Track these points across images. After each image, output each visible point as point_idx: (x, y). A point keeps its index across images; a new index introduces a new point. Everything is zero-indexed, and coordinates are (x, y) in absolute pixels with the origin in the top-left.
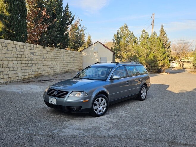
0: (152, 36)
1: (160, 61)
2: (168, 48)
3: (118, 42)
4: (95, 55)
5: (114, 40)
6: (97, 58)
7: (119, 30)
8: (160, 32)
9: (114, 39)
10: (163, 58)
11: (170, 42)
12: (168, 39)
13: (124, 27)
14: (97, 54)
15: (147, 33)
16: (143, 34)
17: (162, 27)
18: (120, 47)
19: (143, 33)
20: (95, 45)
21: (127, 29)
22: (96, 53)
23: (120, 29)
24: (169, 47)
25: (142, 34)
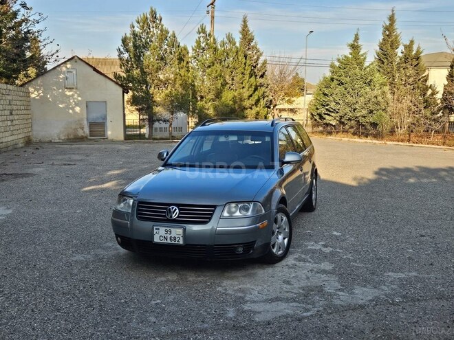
0: (223, 44)
1: (247, 109)
2: (262, 76)
3: (138, 58)
4: (70, 96)
5: (122, 53)
6: (77, 105)
7: (136, 25)
8: (241, 36)
9: (122, 49)
10: (254, 103)
11: (265, 63)
12: (261, 55)
13: (148, 16)
14: (76, 93)
15: (209, 35)
16: (202, 39)
17: (245, 21)
18: (143, 73)
19: (202, 34)
20: (69, 66)
21: (158, 21)
22: (74, 90)
23: (138, 22)
24: (264, 74)
25: (199, 38)
